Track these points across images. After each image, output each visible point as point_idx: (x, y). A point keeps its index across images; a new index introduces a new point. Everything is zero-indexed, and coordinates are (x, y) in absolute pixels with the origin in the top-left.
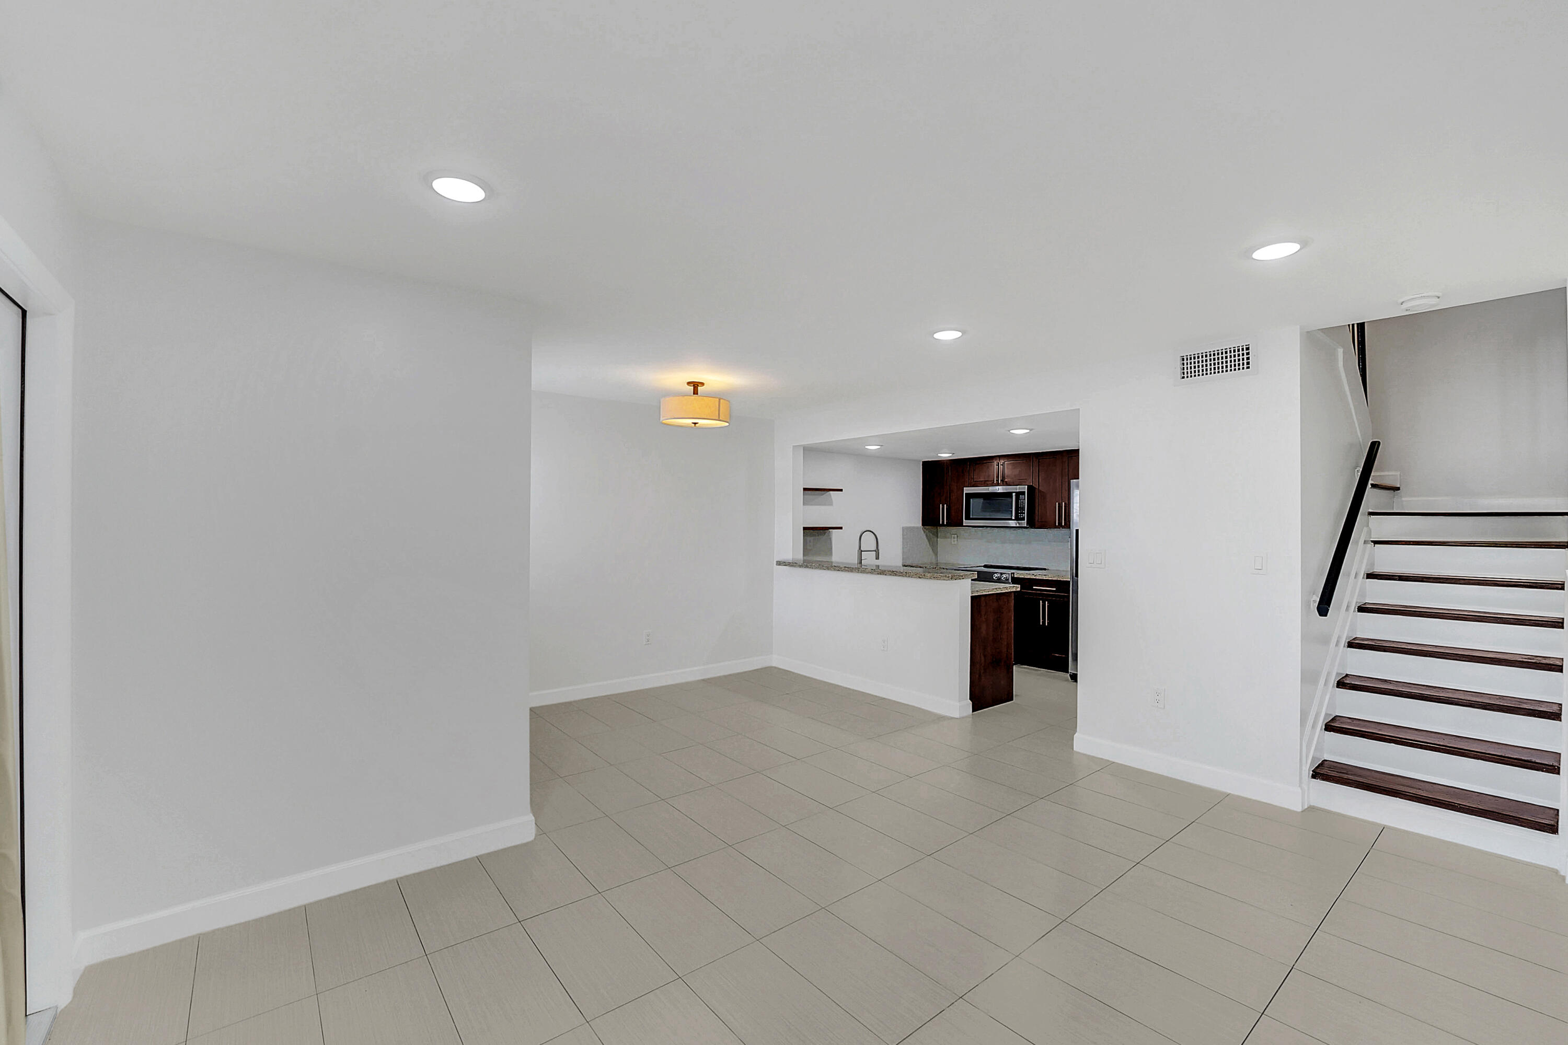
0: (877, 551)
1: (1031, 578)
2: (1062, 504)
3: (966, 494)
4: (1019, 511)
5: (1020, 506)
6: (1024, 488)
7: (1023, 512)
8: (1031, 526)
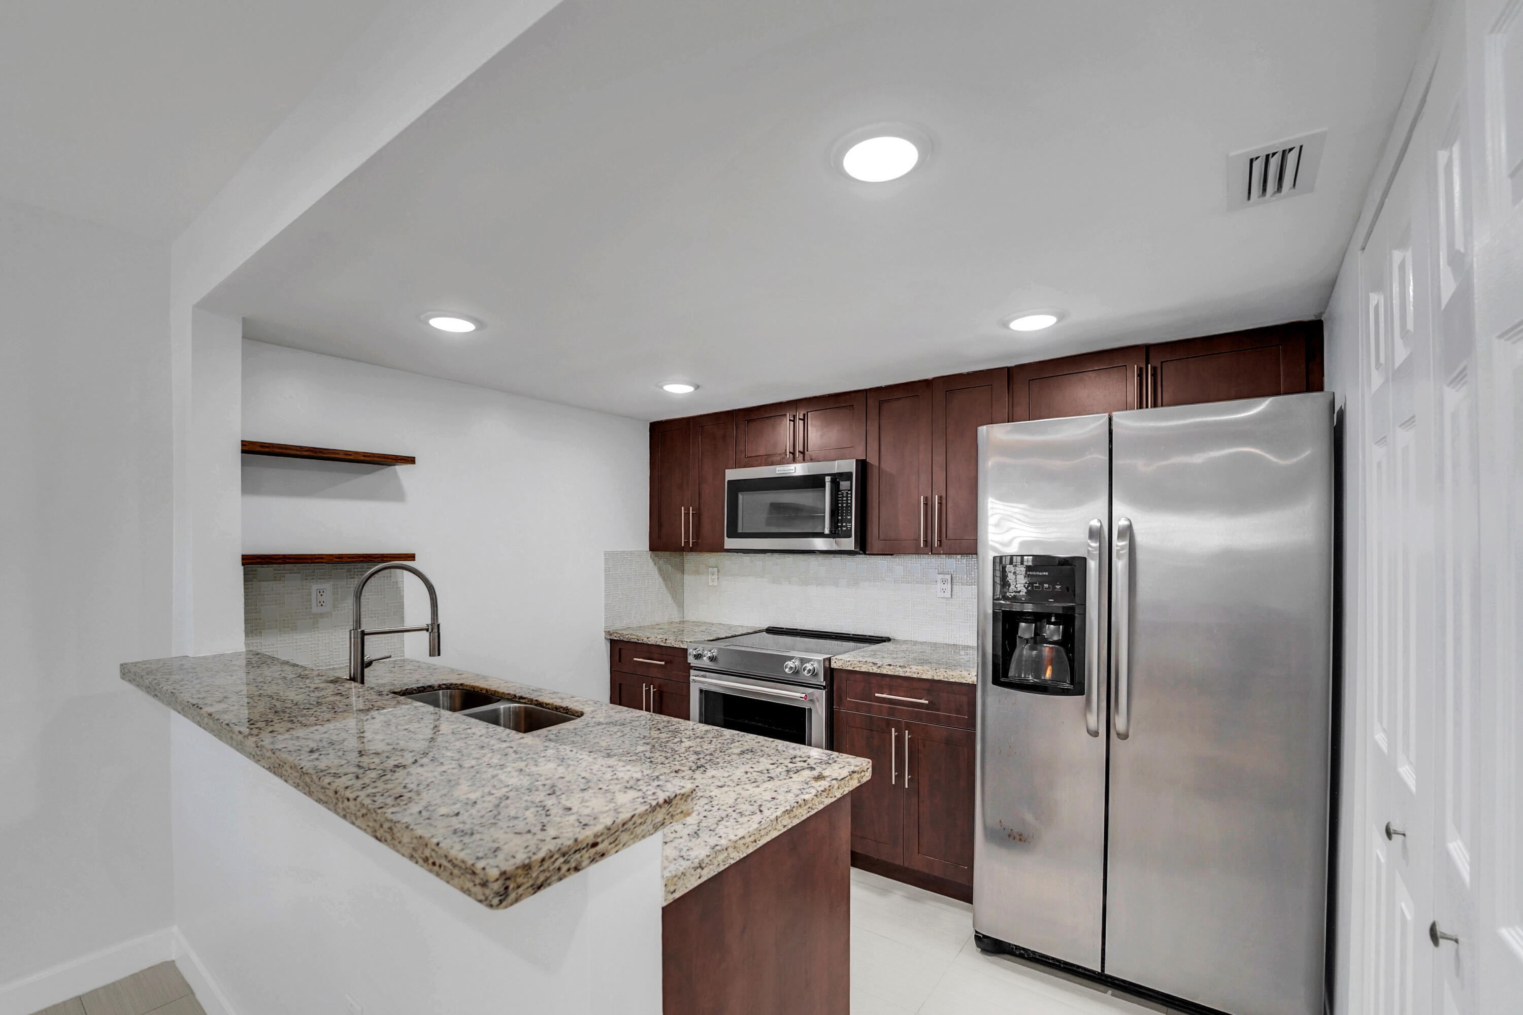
0: (434, 629)
1: (871, 671)
2: (935, 498)
3: (729, 482)
4: (842, 515)
5: (844, 505)
6: (851, 465)
7: (849, 517)
8: (868, 550)
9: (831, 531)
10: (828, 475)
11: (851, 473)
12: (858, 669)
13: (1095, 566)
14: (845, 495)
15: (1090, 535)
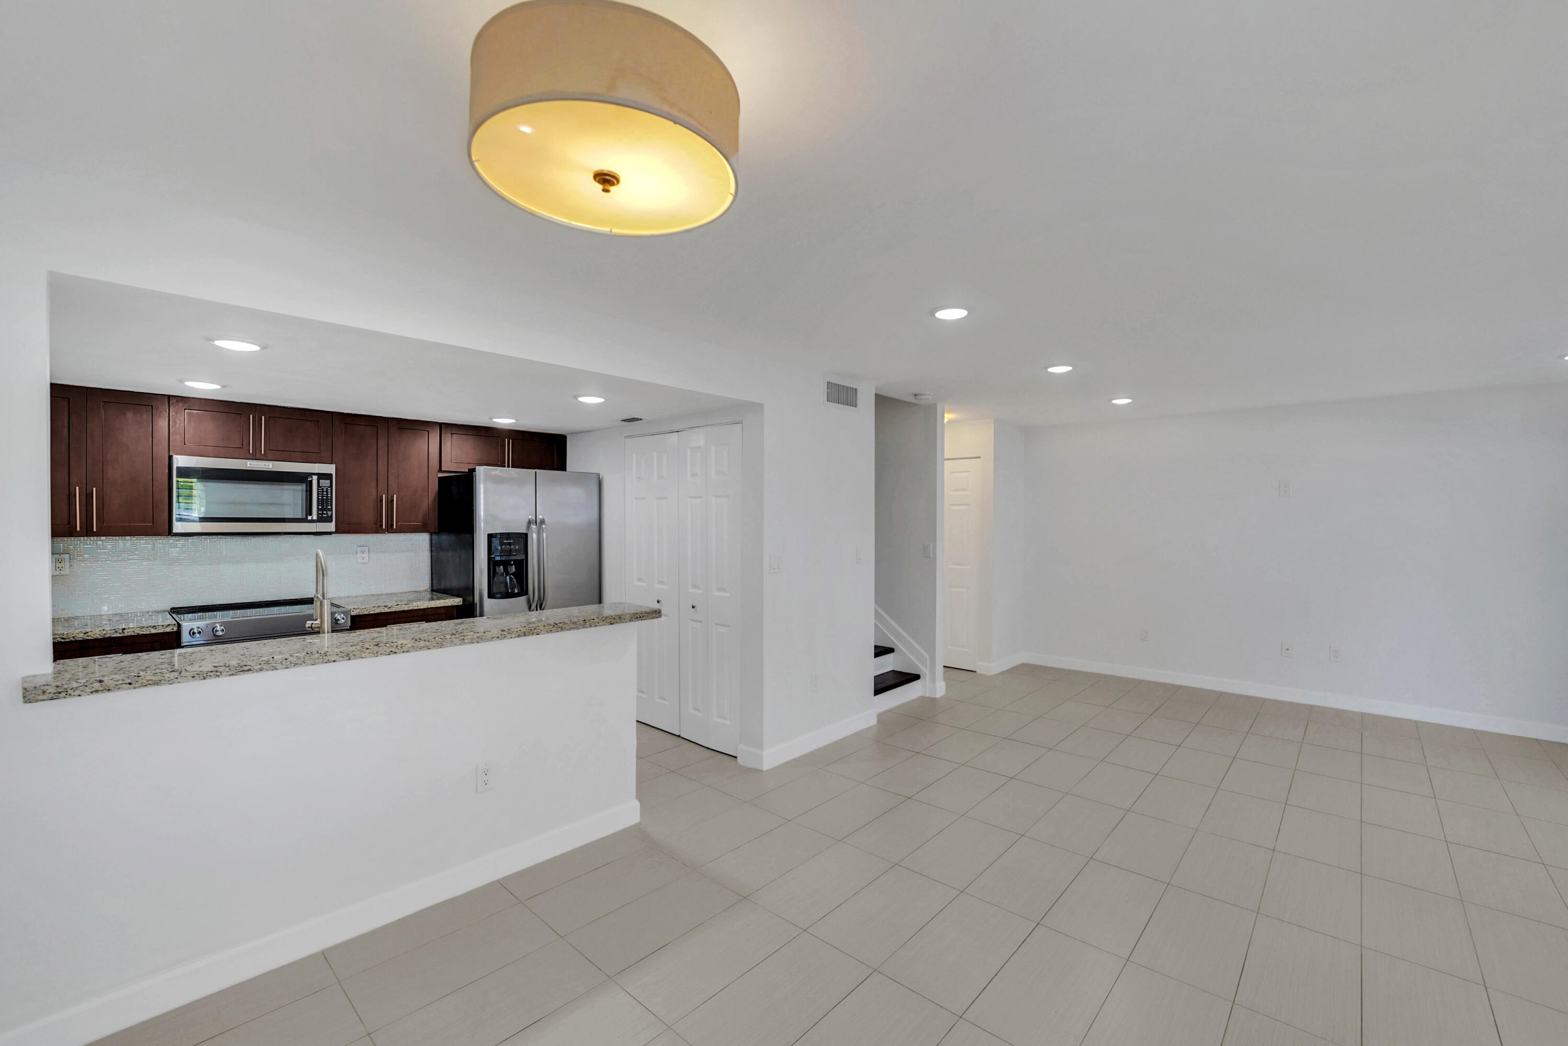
1: (383, 611)
2: (393, 497)
3: (178, 468)
4: (322, 505)
5: (325, 498)
6: (330, 469)
7: (329, 507)
8: (338, 531)
9: (318, 517)
10: (315, 474)
11: (332, 475)
12: (372, 612)
13: (535, 536)
14: (325, 490)
15: (530, 522)
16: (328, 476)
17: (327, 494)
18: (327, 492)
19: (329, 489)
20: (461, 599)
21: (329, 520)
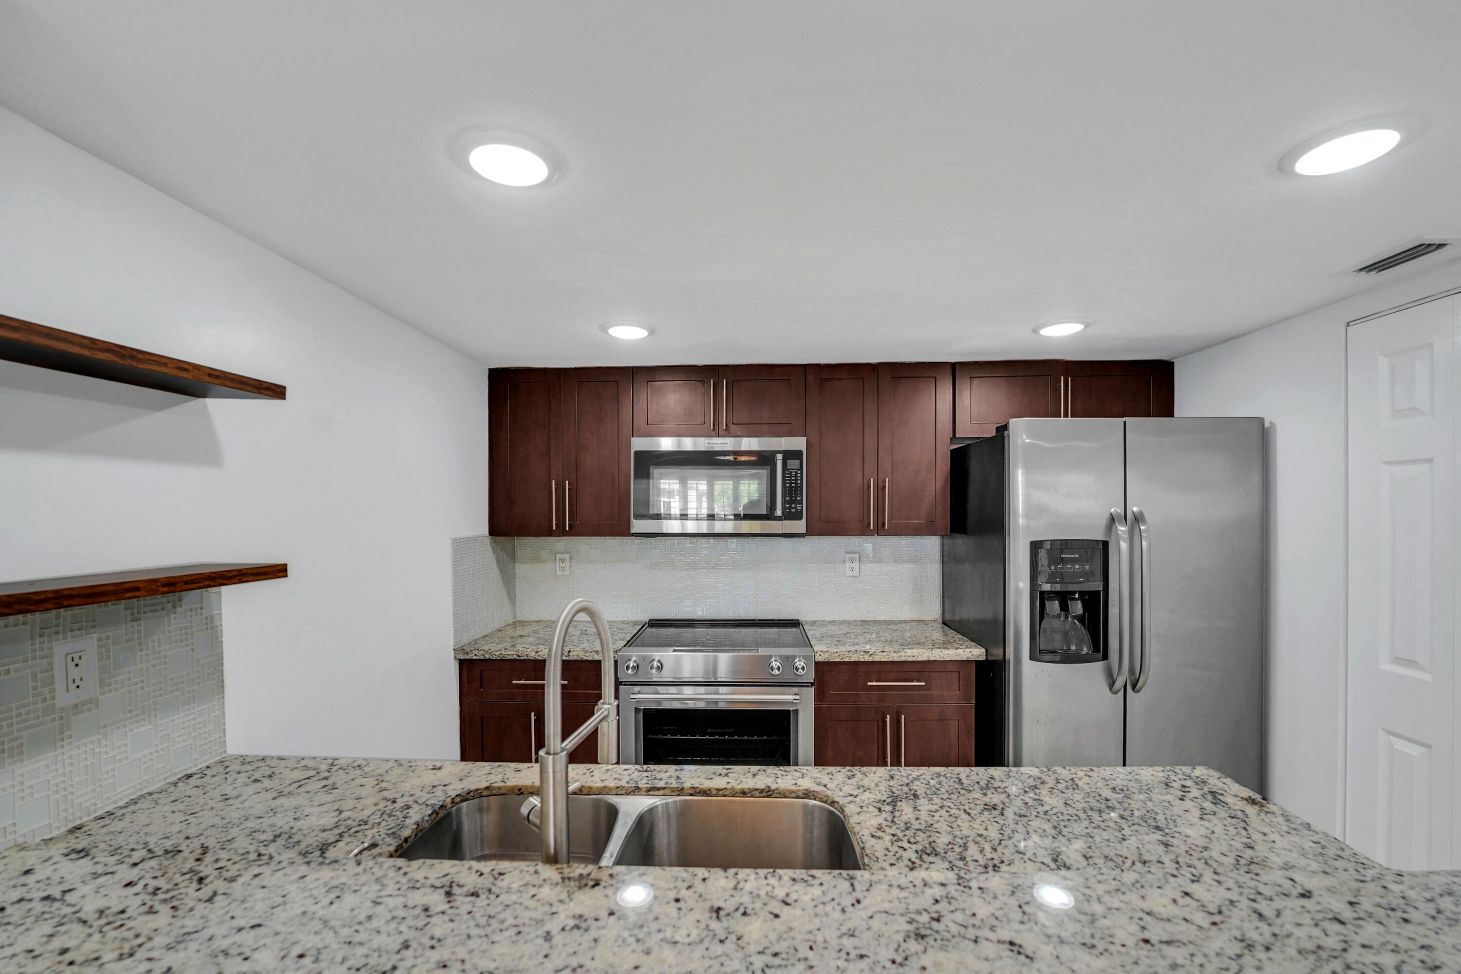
1: (863, 660)
2: (884, 482)
3: (636, 453)
4: (791, 497)
5: (793, 485)
6: (798, 443)
7: (799, 498)
8: (811, 531)
9: (784, 512)
10: (780, 452)
11: (801, 452)
12: (847, 660)
13: (1124, 546)
14: (793, 474)
15: (1112, 519)
16: (797, 455)
17: (796, 480)
18: (796, 476)
19: (799, 472)
20: (984, 650)
21: (797, 516)
